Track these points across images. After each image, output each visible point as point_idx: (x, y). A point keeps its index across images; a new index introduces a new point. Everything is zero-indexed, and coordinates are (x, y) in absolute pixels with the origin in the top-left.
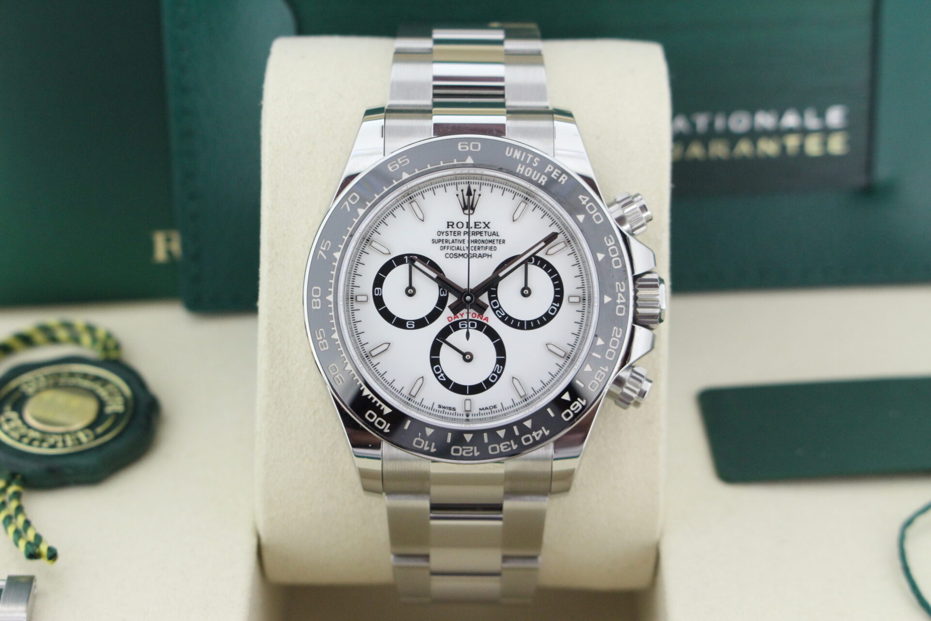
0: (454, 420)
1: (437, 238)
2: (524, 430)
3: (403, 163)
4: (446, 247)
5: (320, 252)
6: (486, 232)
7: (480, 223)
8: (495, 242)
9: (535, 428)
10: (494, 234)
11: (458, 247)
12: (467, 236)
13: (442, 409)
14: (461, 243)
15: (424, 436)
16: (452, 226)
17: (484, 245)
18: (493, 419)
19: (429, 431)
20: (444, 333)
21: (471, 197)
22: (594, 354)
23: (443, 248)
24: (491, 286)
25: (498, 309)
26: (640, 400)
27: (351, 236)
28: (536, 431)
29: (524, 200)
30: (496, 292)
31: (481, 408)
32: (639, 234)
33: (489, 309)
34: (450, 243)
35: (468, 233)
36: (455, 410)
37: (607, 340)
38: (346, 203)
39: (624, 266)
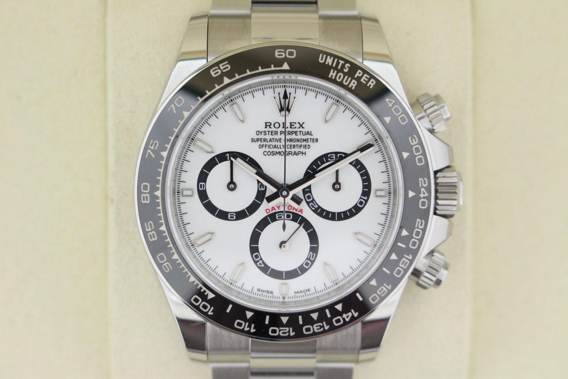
0: (271, 303)
1: (256, 137)
2: (335, 313)
3: (224, 69)
4: (264, 146)
5: (149, 151)
6: (300, 132)
7: (295, 123)
8: (309, 140)
9: (346, 310)
10: (308, 133)
11: (275, 145)
12: (283, 135)
13: (260, 293)
14: (277, 142)
15: (244, 318)
16: (269, 126)
17: (299, 144)
18: (306, 302)
19: (249, 314)
20: (263, 224)
21: (287, 100)
22: (400, 244)
23: (261, 147)
25: (312, 202)
27: (177, 136)
28: (346, 313)
29: (336, 102)
31: (296, 292)
33: (304, 202)
34: (267, 142)
35: (285, 132)
36: (273, 293)
37: (411, 231)
38: (172, 106)
39: (427, 163)
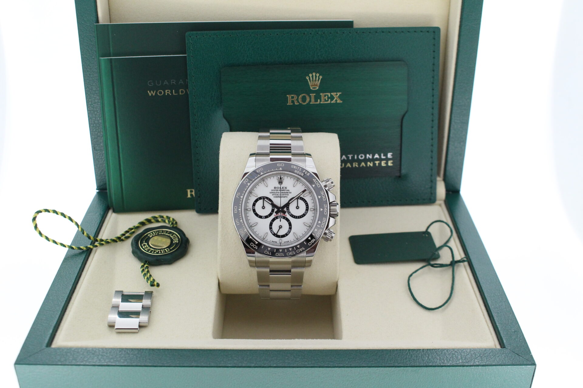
0: (276, 245)
1: (271, 192)
2: (297, 248)
3: (261, 170)
6: (286, 190)
7: (284, 187)
8: (289, 193)
9: (300, 248)
10: (288, 190)
11: (277, 194)
12: (280, 191)
13: (273, 242)
15: (267, 250)
16: (276, 188)
17: (285, 194)
18: (288, 245)
19: (269, 249)
20: (273, 220)
21: (281, 180)
22: (318, 226)
23: (273, 195)
24: (287, 205)
25: (289, 212)
26: (331, 239)
27: (246, 191)
28: (301, 248)
29: (297, 180)
30: (289, 208)
31: (285, 242)
32: (331, 190)
33: (287, 212)
34: (275, 193)
35: (281, 190)
36: (277, 242)
37: (321, 222)
38: (244, 182)
39: (326, 200)
